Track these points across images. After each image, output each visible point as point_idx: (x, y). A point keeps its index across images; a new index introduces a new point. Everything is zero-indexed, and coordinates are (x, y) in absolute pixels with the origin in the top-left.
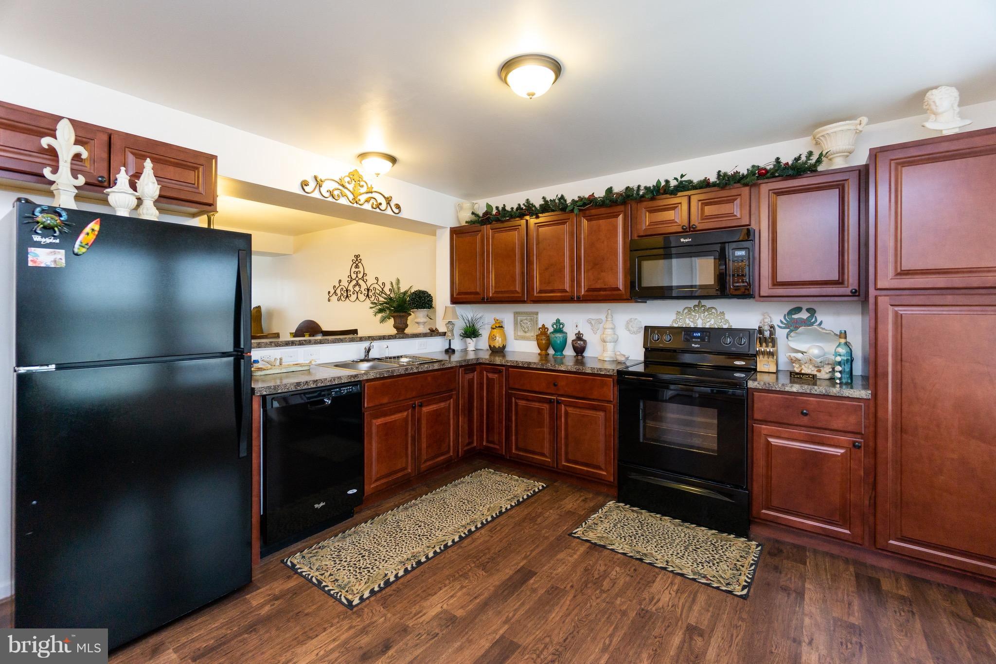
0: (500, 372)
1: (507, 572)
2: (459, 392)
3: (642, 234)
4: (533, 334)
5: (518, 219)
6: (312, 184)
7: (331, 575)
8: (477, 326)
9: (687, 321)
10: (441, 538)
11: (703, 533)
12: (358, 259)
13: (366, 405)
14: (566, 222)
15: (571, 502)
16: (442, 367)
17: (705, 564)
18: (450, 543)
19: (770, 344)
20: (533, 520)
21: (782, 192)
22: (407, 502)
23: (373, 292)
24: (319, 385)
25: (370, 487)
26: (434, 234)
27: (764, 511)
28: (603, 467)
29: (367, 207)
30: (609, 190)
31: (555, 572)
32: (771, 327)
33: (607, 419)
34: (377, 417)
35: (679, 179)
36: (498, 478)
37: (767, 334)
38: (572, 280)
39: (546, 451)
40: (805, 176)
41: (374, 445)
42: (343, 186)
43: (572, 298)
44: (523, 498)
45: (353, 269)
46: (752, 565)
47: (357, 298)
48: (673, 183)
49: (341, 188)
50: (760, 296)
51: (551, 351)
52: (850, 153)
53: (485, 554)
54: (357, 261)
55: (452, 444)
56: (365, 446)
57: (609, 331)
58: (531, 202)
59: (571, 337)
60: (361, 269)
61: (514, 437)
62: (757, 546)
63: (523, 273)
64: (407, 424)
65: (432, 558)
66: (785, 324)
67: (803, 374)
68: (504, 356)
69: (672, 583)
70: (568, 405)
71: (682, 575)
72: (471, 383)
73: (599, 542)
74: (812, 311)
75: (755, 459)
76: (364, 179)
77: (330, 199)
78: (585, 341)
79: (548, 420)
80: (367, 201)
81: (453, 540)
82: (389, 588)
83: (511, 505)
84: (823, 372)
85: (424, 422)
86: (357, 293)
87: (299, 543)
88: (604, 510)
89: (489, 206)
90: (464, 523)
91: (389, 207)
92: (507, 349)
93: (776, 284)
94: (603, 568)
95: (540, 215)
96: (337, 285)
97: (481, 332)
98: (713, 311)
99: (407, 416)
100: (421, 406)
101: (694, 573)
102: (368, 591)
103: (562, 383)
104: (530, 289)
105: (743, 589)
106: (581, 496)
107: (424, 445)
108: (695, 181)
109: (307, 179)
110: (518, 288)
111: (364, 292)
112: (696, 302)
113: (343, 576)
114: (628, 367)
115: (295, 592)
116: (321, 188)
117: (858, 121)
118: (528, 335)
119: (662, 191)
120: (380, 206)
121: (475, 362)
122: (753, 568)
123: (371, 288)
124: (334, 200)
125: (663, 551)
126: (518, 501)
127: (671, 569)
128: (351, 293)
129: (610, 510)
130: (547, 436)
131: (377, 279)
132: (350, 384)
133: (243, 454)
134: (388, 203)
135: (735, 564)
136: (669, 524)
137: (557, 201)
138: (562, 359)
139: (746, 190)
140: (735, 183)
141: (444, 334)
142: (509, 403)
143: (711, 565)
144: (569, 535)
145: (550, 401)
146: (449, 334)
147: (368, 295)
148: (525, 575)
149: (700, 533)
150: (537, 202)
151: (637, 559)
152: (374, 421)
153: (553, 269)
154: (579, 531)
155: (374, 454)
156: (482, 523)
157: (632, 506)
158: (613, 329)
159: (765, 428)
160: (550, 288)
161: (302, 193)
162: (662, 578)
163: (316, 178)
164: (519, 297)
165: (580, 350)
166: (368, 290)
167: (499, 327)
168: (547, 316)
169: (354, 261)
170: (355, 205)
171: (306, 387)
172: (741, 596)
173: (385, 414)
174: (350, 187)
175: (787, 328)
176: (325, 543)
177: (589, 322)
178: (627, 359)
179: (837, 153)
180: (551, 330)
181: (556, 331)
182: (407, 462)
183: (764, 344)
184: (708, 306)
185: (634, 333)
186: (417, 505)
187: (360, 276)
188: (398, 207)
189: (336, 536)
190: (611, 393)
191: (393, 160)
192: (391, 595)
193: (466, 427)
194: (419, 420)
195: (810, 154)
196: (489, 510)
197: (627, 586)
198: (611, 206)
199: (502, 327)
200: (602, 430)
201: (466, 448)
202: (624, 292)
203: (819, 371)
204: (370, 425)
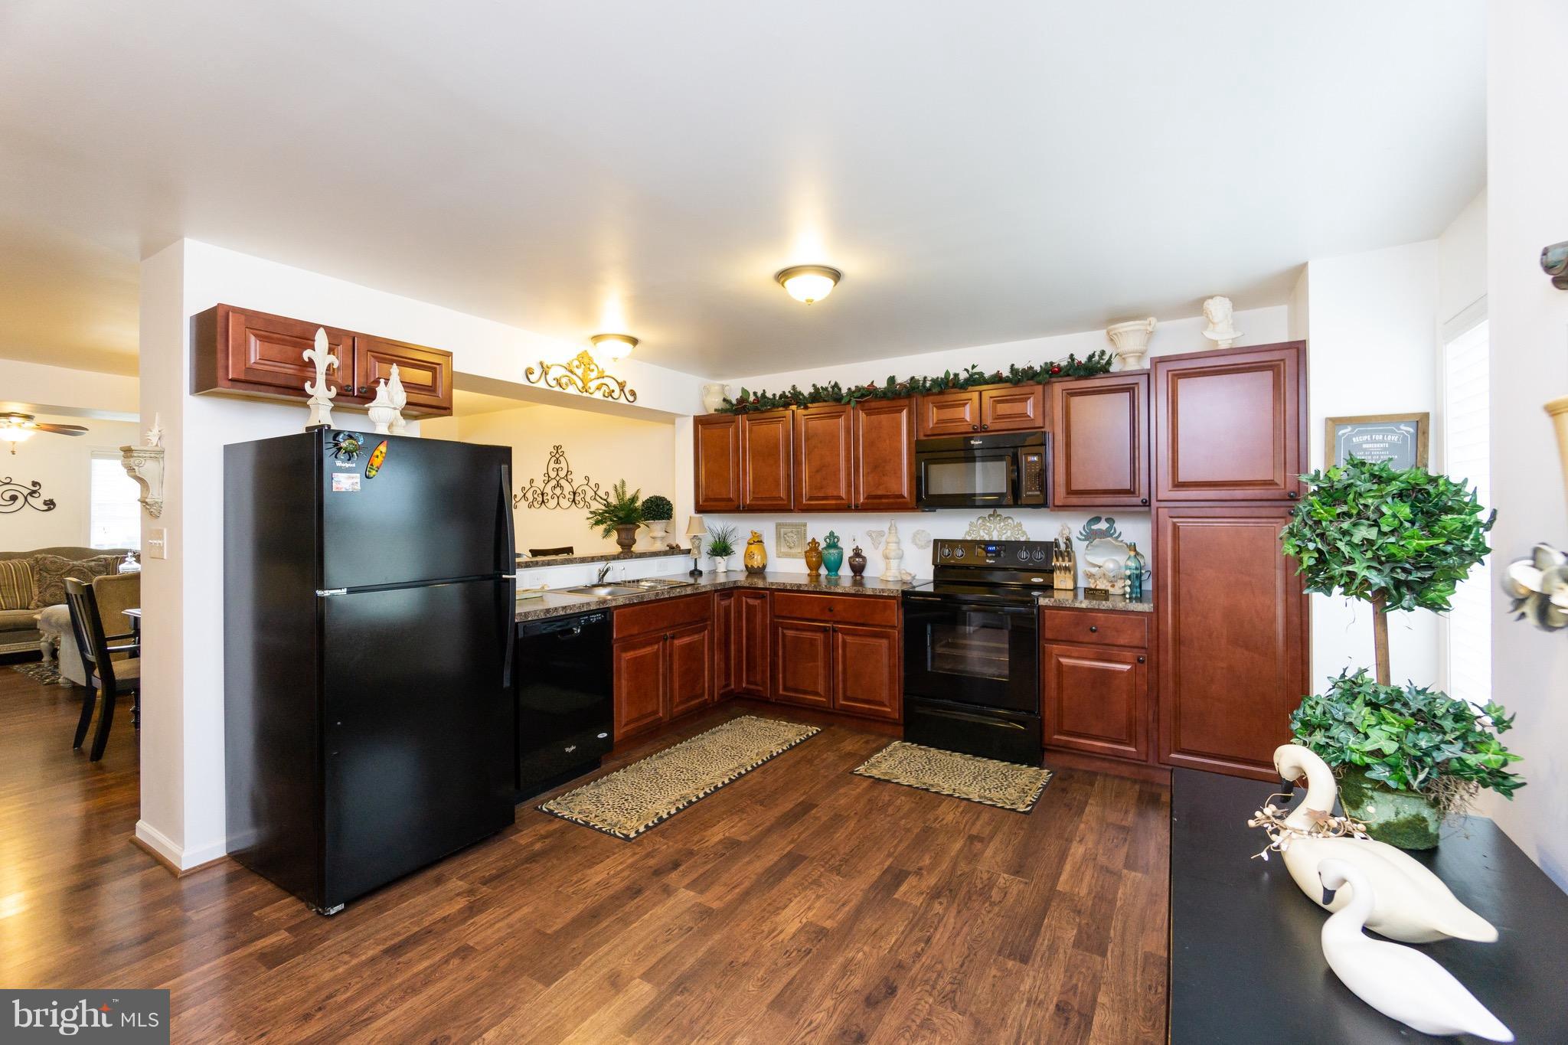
0: (763, 597)
1: (787, 805)
2: (714, 622)
3: (929, 433)
4: (801, 550)
5: (781, 409)
6: (538, 371)
7: (596, 816)
8: (730, 540)
9: (982, 533)
10: (708, 781)
11: (994, 765)
12: (559, 451)
13: (615, 636)
14: (841, 416)
15: (851, 744)
16: (689, 592)
17: (992, 791)
18: (720, 785)
19: (1066, 558)
20: (810, 762)
21: (1076, 393)
22: (660, 750)
23: (582, 496)
24: (569, 612)
25: (619, 733)
26: (673, 423)
27: (1056, 737)
28: (887, 703)
29: (598, 395)
30: (892, 380)
31: (837, 804)
32: (1067, 540)
33: (890, 648)
34: (626, 649)
35: (970, 370)
36: (763, 725)
37: (1063, 547)
38: (849, 485)
39: (821, 689)
40: (1099, 376)
41: (624, 682)
42: (572, 372)
43: (849, 507)
44: (795, 742)
45: (552, 465)
46: (1040, 788)
47: (558, 503)
48: (963, 376)
49: (569, 374)
50: (1055, 506)
51: (823, 571)
52: (1142, 353)
53: (760, 793)
54: (557, 453)
55: (706, 685)
56: (615, 683)
57: (893, 546)
58: (798, 389)
59: (848, 553)
60: (563, 465)
61: (781, 676)
62: (1049, 773)
63: (789, 475)
64: (657, 658)
65: (703, 798)
66: (1084, 536)
67: (1098, 590)
68: (764, 578)
69: (957, 807)
70: (846, 632)
71: (968, 800)
72: (727, 610)
73: (882, 777)
74: (1110, 521)
75: (1046, 681)
76: (595, 362)
77: (557, 389)
78: (864, 558)
79: (822, 654)
80: (598, 388)
81: (723, 783)
82: (664, 824)
83: (783, 750)
84: (1116, 587)
85: (676, 657)
86: (558, 498)
87: (548, 792)
88: (888, 750)
89: (744, 391)
90: (731, 767)
91: (623, 394)
92: (767, 570)
93: (1070, 492)
94: (887, 798)
95: (809, 405)
96: (528, 486)
97: (733, 548)
98: (1010, 521)
99: (658, 649)
100: (673, 638)
101: (980, 797)
102: (643, 826)
103: (839, 608)
104: (798, 495)
105: (1027, 807)
106: (862, 738)
107: (676, 685)
108: (987, 375)
109: (532, 367)
110: (783, 494)
111: (568, 496)
112: (991, 511)
113: (611, 816)
114: (914, 587)
115: (562, 832)
116: (548, 376)
117: (1147, 322)
118: (793, 551)
119: (951, 385)
120: (613, 394)
121: (732, 586)
122: (1040, 790)
123: (579, 491)
124: (561, 390)
125: (950, 782)
126: (790, 745)
127: (957, 795)
128: (549, 497)
129: (895, 749)
130: (821, 671)
131: (587, 478)
132: (599, 611)
133: (507, 683)
134: (622, 390)
135: (1023, 789)
136: (959, 759)
137: (830, 389)
138: (836, 580)
139: (1040, 388)
140: (1028, 380)
141: (688, 552)
142: (775, 634)
143: (999, 790)
144: (850, 773)
145: (824, 630)
146: (694, 551)
147: (574, 500)
148: (805, 808)
149: (991, 766)
150: (806, 390)
151: (923, 789)
152: (624, 655)
153: (825, 471)
154: (861, 769)
155: (624, 695)
156: (752, 766)
157: (919, 744)
158: (898, 543)
159: (1055, 648)
160: (821, 494)
161: (527, 383)
162: (948, 803)
163: (541, 364)
164: (784, 504)
165: (858, 569)
166: (574, 493)
167: (758, 541)
168: (818, 528)
169: (553, 455)
170: (585, 394)
171: (555, 614)
172: (1024, 812)
173: (633, 648)
174: (579, 372)
175: (1088, 540)
176: (578, 790)
177: (870, 534)
178: (914, 578)
179: (1131, 353)
180: (823, 545)
181: (829, 546)
182: (658, 704)
183: (1060, 559)
184: (1004, 516)
185: (922, 547)
186: (672, 753)
187: (562, 474)
188: (633, 393)
189: (588, 784)
190: (896, 617)
191: (634, 341)
192: (667, 829)
193: (723, 665)
194: (671, 655)
195: (1103, 353)
196: (757, 755)
197: (911, 811)
198: (894, 399)
199: (761, 542)
200: (885, 660)
201: (722, 691)
202: (909, 500)
203: (1113, 586)
204: (619, 658)
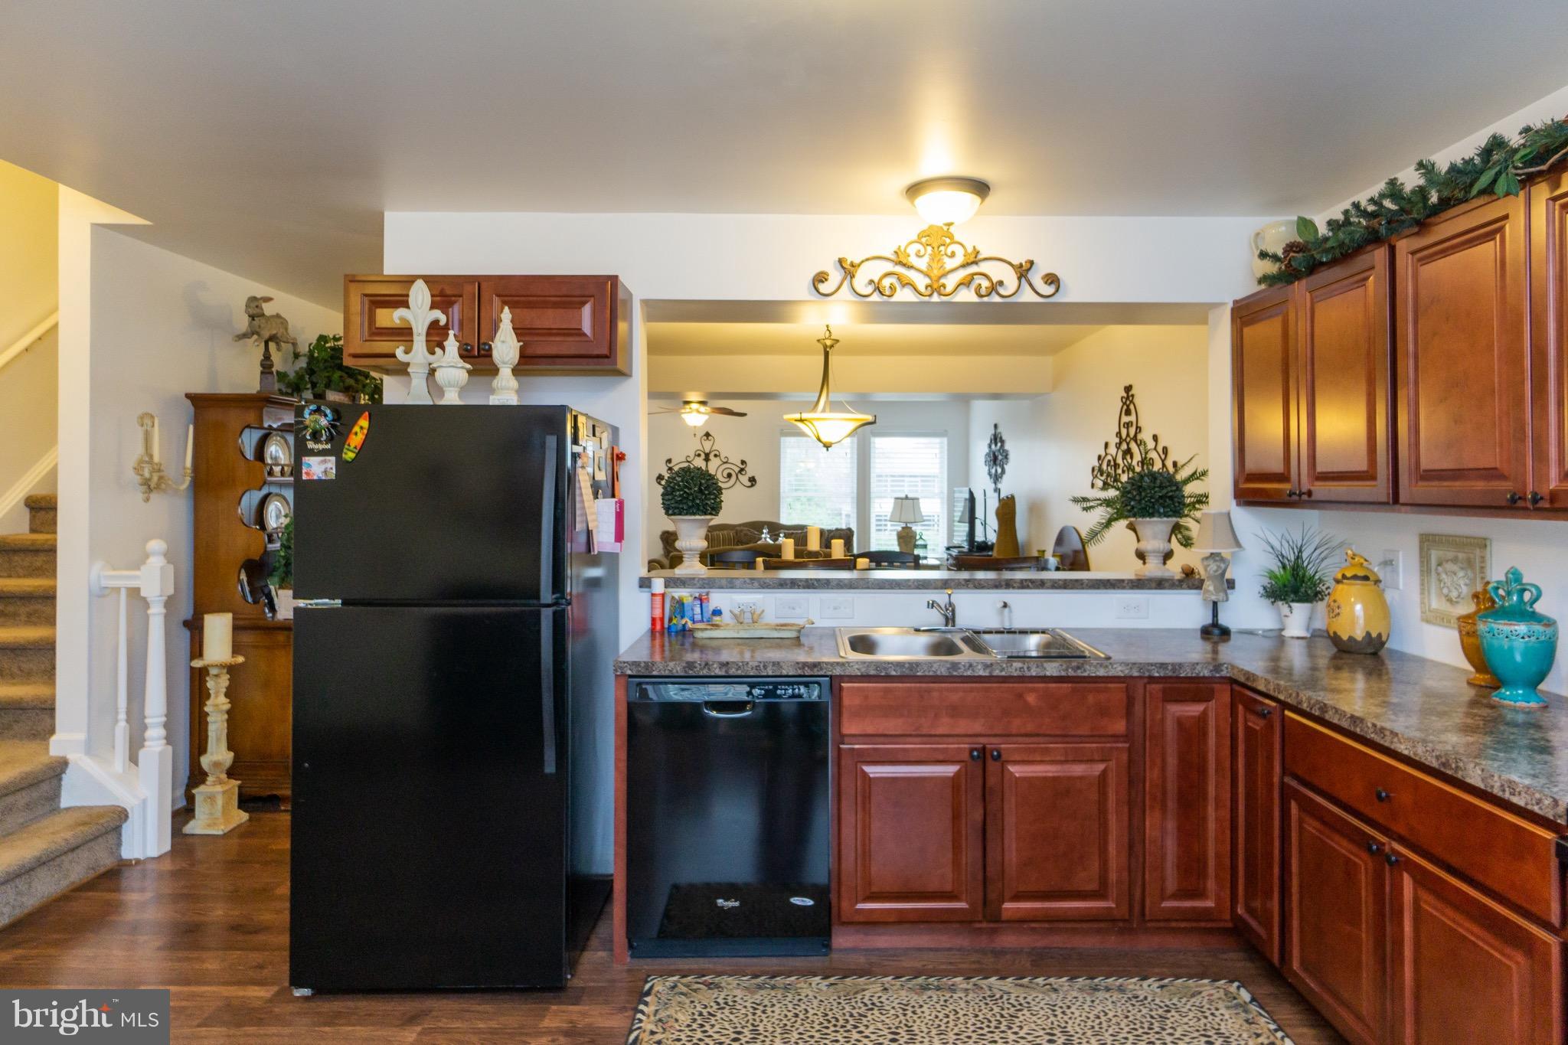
0: (1267, 715)
2: (1142, 745)
6: (835, 276)
12: (1130, 394)
14: (1497, 231)
16: (1071, 673)
25: (851, 908)
29: (966, 296)
33: (1536, 987)
38: (1519, 436)
42: (905, 265)
45: (1123, 418)
49: (899, 269)
54: (1128, 399)
55: (1115, 878)
60: (1133, 417)
64: (956, 793)
70: (1420, 878)
72: (1192, 727)
76: (956, 239)
77: (875, 297)
80: (966, 283)
85: (1011, 801)
89: (1305, 225)
91: (1025, 286)
96: (1103, 454)
99: (959, 774)
103: (1402, 798)
109: (823, 270)
116: (854, 281)
118: (1456, 611)
120: (1000, 289)
124: (884, 299)
131: (1155, 438)
133: (550, 768)
134: (1023, 278)
142: (1285, 815)
145: (1372, 848)
152: (864, 768)
153: (1457, 399)
161: (814, 297)
163: (842, 262)
169: (1124, 400)
170: (935, 298)
174: (921, 263)
176: (729, 979)
181: (1504, 612)
187: (1132, 432)
188: (1052, 280)
189: (757, 976)
190: (1553, 893)
191: (979, 186)
